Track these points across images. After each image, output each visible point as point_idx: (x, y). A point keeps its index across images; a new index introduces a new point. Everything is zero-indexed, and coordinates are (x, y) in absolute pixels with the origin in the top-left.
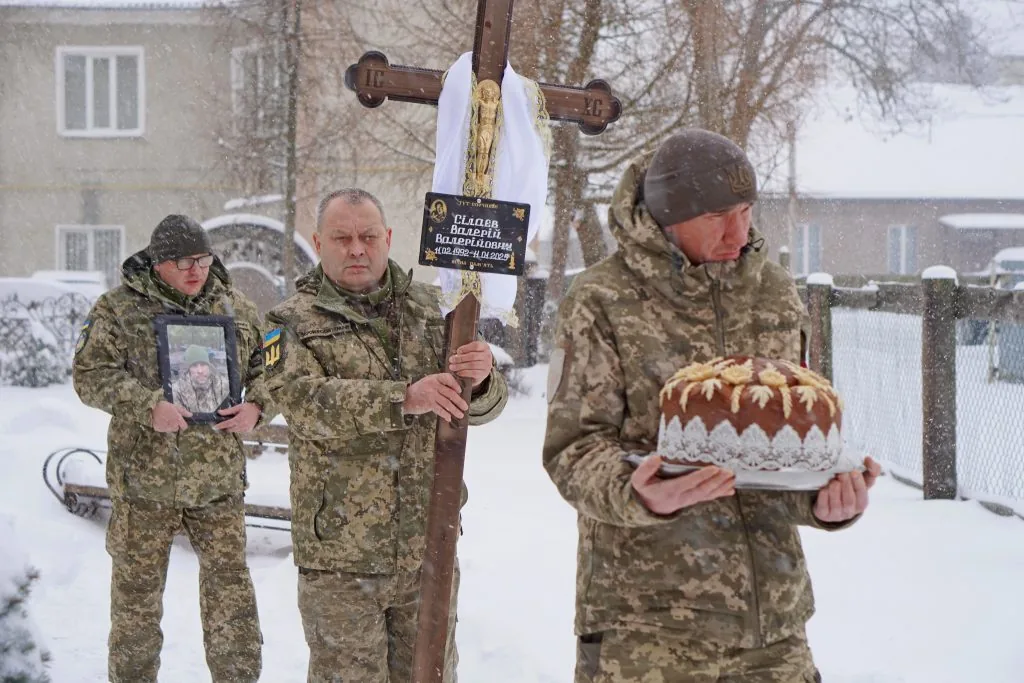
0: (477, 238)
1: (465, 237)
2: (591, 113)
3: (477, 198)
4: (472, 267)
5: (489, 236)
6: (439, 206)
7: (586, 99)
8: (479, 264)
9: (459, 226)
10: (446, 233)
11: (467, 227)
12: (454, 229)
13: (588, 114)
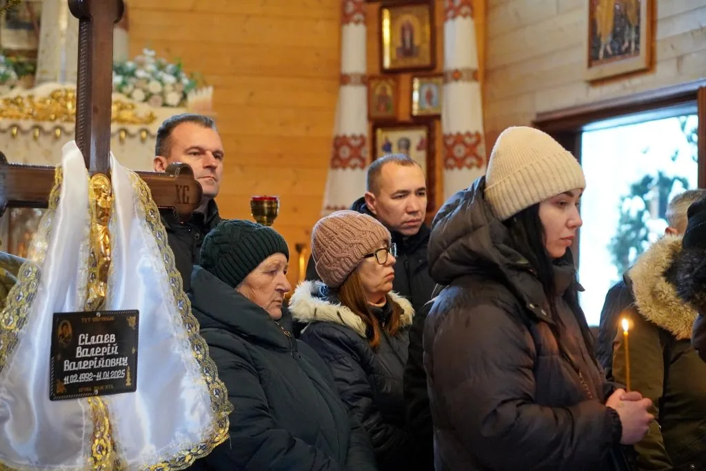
0: (99, 358)
1: (89, 359)
2: (182, 201)
3: (96, 312)
4: (96, 391)
5: (108, 354)
6: (64, 329)
7: (177, 186)
8: (102, 387)
9: (83, 347)
10: (73, 358)
11: (90, 347)
12: (80, 352)
13: (180, 203)
